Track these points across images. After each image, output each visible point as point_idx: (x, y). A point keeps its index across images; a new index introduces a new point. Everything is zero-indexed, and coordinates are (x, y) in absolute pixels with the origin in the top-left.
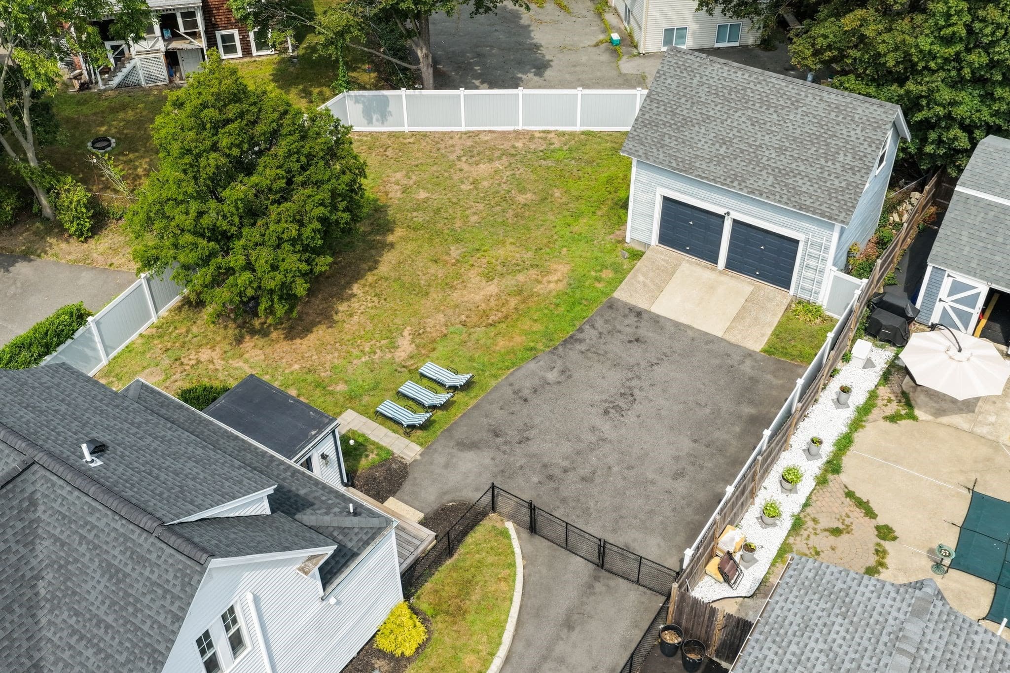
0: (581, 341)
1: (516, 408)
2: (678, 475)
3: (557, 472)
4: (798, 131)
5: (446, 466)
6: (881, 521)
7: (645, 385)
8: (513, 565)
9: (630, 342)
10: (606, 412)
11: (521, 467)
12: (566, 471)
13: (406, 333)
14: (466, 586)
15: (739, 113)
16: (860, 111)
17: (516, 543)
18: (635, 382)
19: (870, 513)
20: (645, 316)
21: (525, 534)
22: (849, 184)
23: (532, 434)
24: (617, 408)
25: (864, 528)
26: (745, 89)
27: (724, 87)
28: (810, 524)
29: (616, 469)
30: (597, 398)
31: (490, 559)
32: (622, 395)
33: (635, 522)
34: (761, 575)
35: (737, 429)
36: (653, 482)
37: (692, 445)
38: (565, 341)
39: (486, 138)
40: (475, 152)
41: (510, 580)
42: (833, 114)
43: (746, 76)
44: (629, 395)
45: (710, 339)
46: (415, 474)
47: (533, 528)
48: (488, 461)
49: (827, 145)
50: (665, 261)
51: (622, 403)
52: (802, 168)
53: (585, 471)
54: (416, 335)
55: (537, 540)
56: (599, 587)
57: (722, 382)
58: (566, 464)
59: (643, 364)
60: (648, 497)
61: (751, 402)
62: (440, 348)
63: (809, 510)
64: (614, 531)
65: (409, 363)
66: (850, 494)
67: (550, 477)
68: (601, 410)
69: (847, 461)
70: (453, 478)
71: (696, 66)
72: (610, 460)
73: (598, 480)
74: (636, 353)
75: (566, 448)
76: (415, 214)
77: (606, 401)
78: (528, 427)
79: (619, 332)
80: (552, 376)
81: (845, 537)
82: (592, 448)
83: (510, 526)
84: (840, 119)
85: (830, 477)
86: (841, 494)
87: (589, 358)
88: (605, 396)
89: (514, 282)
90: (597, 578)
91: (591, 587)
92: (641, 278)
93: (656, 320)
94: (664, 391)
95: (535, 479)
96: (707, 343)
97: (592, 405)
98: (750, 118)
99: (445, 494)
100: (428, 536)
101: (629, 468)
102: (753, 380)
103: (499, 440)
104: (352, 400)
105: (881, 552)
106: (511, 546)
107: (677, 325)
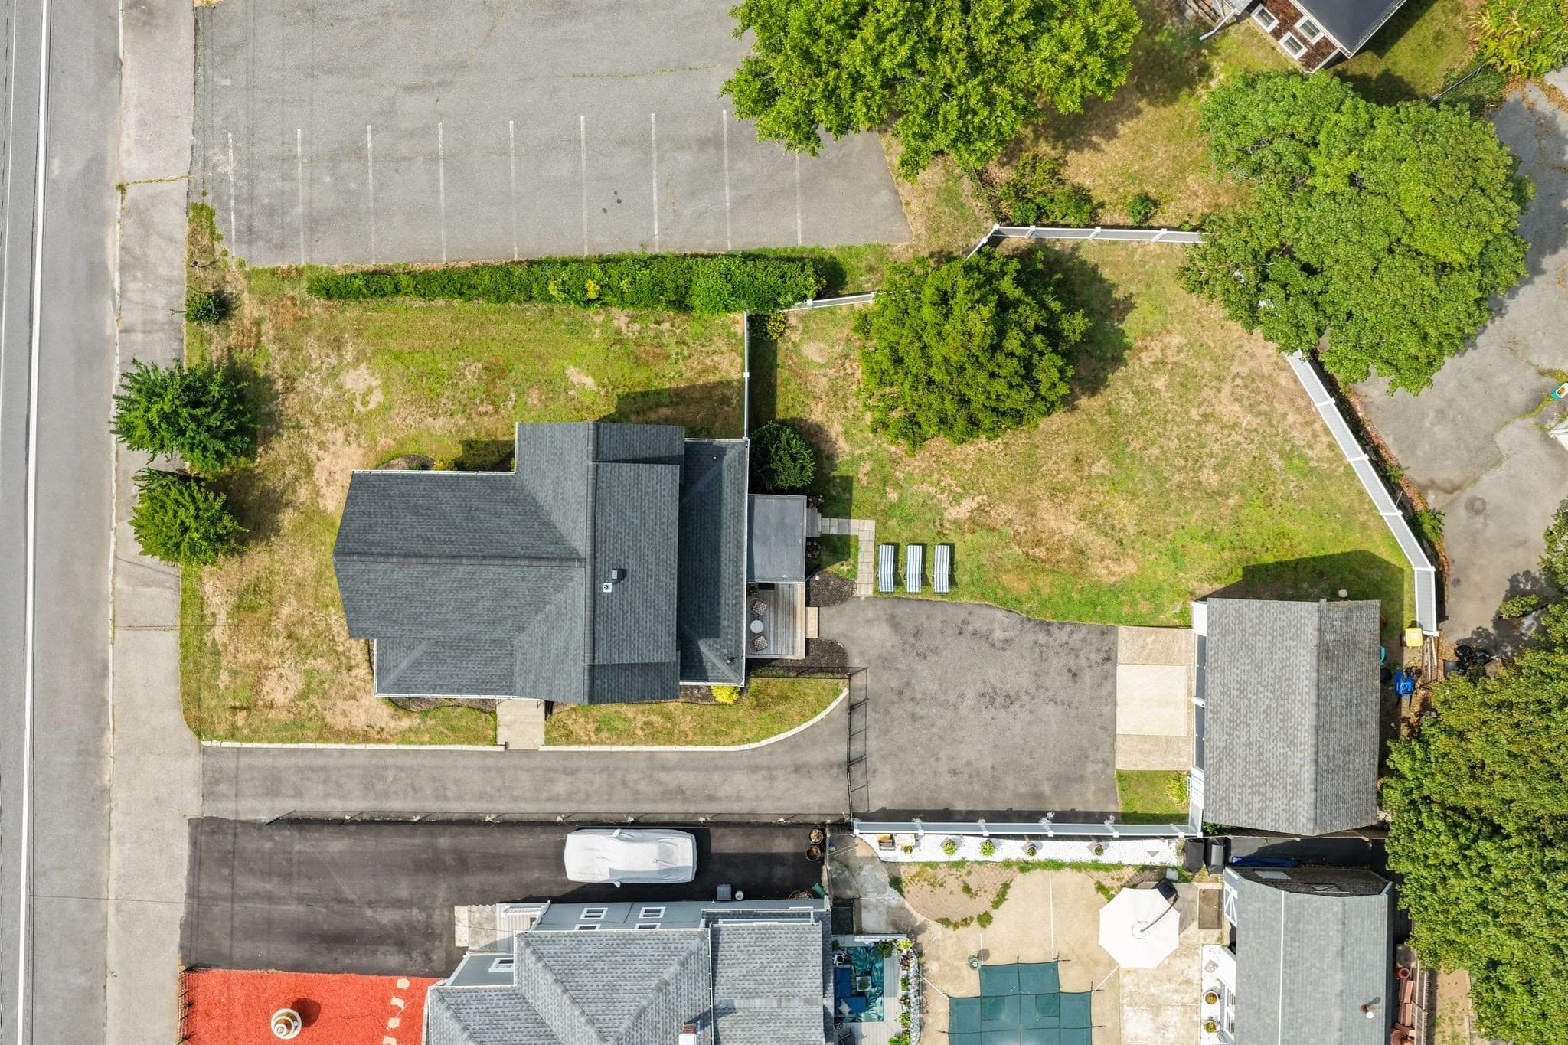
0: (1049, 633)
1: (949, 632)
2: (954, 772)
3: (908, 694)
4: (1269, 754)
5: (867, 621)
6: (994, 913)
7: (1028, 706)
8: (816, 713)
9: (1070, 671)
10: (983, 695)
11: (897, 669)
12: (912, 699)
13: (978, 499)
14: (784, 698)
15: (1271, 696)
16: (1300, 803)
17: (834, 704)
18: (1026, 698)
19: (996, 905)
20: (1108, 665)
21: (845, 705)
22: (1236, 812)
23: (932, 658)
24: (992, 700)
25: (982, 904)
26: (1294, 692)
27: (1291, 672)
28: (965, 871)
29: (934, 730)
30: (993, 681)
31: (810, 699)
32: (1008, 696)
33: (897, 766)
34: (900, 860)
35: (1023, 790)
36: (938, 759)
37: (989, 767)
38: (1042, 622)
39: (1283, 382)
40: (1254, 385)
41: (804, 718)
42: (1290, 781)
43: (1306, 690)
44: (1010, 700)
45: (1109, 727)
46: (848, 607)
47: (852, 708)
48: (889, 644)
49: (1264, 784)
50: (1180, 650)
51: (999, 701)
52: (1239, 768)
53: (919, 711)
54: (981, 508)
55: (845, 716)
56: (834, 771)
57: (1064, 758)
58: (918, 695)
59: (1050, 694)
60: (923, 763)
61: (1056, 787)
62: (977, 536)
63: (976, 866)
64: (882, 757)
65: (947, 525)
66: (1006, 886)
67: (901, 693)
68: (983, 690)
69: (1037, 875)
70: (861, 633)
71: (1304, 637)
72: (941, 723)
73: (918, 724)
74: (1057, 682)
75: (933, 687)
76: (1130, 396)
77: (994, 689)
78: (936, 651)
79: (1077, 656)
80: (998, 634)
81: (966, 896)
82: (944, 704)
83: (846, 692)
84: (1289, 788)
85: (1015, 868)
86: (1003, 880)
87: (1032, 650)
88: (998, 685)
89: (1089, 539)
90: (839, 766)
91: (831, 766)
92: (1150, 640)
93: (1111, 676)
94: (1030, 723)
95: (892, 685)
96: (1104, 728)
97: (984, 682)
98: (1269, 707)
99: (845, 636)
100: (800, 654)
101: (941, 738)
102: (1081, 778)
103: (912, 640)
104: (883, 515)
105: (966, 922)
106: (829, 703)
107: (1112, 696)
